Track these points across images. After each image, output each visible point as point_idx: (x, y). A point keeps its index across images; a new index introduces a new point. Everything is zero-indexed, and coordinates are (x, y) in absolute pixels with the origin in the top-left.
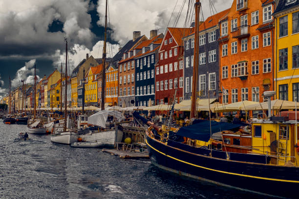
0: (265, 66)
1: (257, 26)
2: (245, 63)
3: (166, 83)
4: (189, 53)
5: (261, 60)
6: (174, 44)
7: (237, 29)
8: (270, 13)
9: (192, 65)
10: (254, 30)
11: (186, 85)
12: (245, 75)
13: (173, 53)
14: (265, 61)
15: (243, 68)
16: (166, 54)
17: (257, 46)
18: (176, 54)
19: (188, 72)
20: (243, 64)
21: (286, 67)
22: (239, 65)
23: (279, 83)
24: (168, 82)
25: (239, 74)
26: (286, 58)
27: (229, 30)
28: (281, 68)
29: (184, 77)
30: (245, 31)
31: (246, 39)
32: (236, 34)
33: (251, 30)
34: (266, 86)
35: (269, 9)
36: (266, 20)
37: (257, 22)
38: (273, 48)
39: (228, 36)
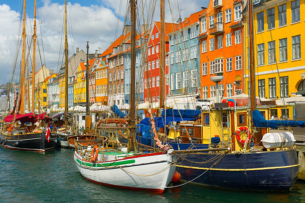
1: (230, 24)
2: (221, 60)
3: (154, 80)
5: (234, 57)
7: (214, 26)
8: (240, 11)
9: (177, 61)
10: (228, 29)
11: (172, 82)
12: (221, 71)
14: (237, 59)
15: (219, 65)
16: (153, 49)
17: (230, 44)
20: (219, 61)
22: (216, 62)
23: (247, 80)
25: (216, 71)
27: (208, 27)
29: (169, 74)
30: (220, 28)
31: (222, 36)
32: (213, 31)
33: (225, 28)
34: (238, 82)
35: (240, 8)
36: (237, 18)
37: (230, 20)
38: (243, 46)
39: (207, 32)
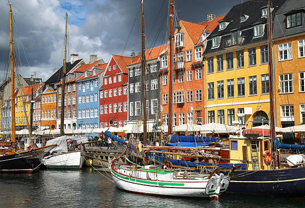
0: (197, 95)
1: (191, 63)
2: (182, 92)
3: (110, 107)
4: (134, 80)
5: (194, 90)
6: (118, 70)
7: (175, 63)
8: (200, 53)
9: (136, 91)
10: (189, 66)
11: (131, 109)
12: (182, 102)
13: (117, 79)
14: (197, 92)
15: (180, 96)
16: (110, 79)
17: (191, 79)
18: (120, 80)
19: (133, 97)
20: (180, 93)
21: (213, 97)
22: (178, 94)
23: (208, 110)
24: (113, 106)
25: (178, 101)
26: (213, 90)
27: (169, 64)
28: (209, 98)
29: (128, 102)
30: (181, 65)
31: (182, 72)
33: (186, 65)
34: (198, 112)
35: (200, 50)
36: (198, 59)
37: (191, 59)
38: (203, 82)
39: (168, 68)
